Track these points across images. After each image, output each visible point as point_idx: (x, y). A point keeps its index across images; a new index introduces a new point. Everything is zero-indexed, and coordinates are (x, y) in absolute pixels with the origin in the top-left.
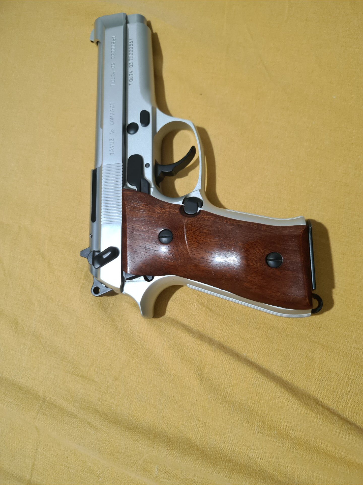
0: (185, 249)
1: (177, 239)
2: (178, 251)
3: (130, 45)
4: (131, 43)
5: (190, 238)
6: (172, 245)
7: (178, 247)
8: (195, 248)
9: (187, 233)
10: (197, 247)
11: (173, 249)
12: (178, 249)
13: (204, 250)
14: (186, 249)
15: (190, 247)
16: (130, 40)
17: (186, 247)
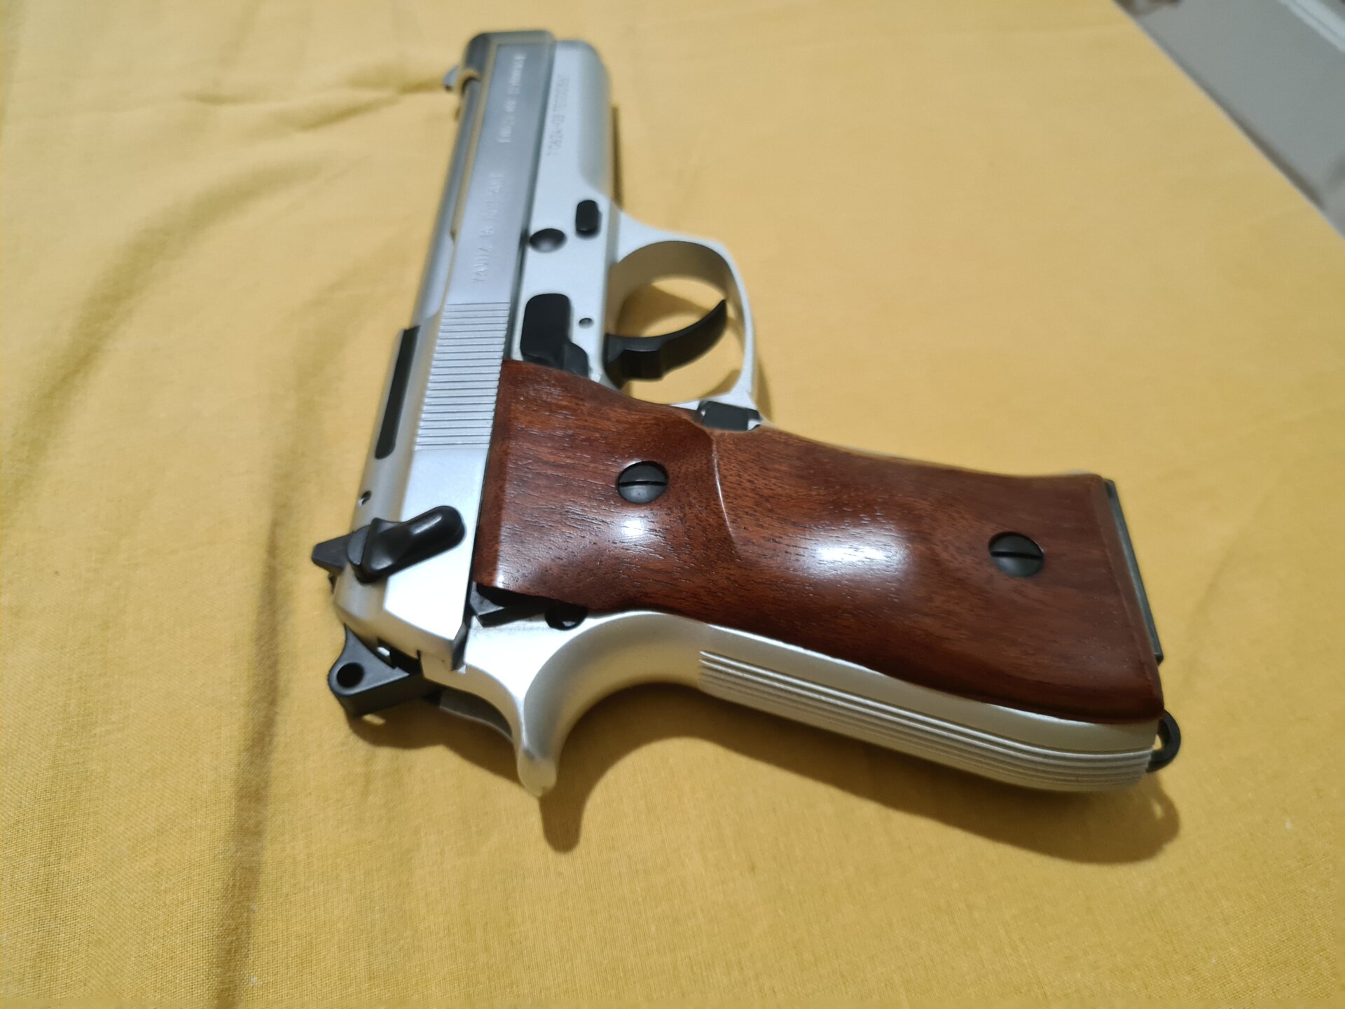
0: (714, 512)
1: (683, 484)
2: (686, 522)
5: (730, 477)
6: (665, 504)
7: (687, 508)
8: (747, 510)
9: (721, 463)
10: (755, 507)
11: (666, 517)
12: (685, 515)
13: (777, 516)
14: (716, 510)
15: (729, 502)
17: (717, 505)
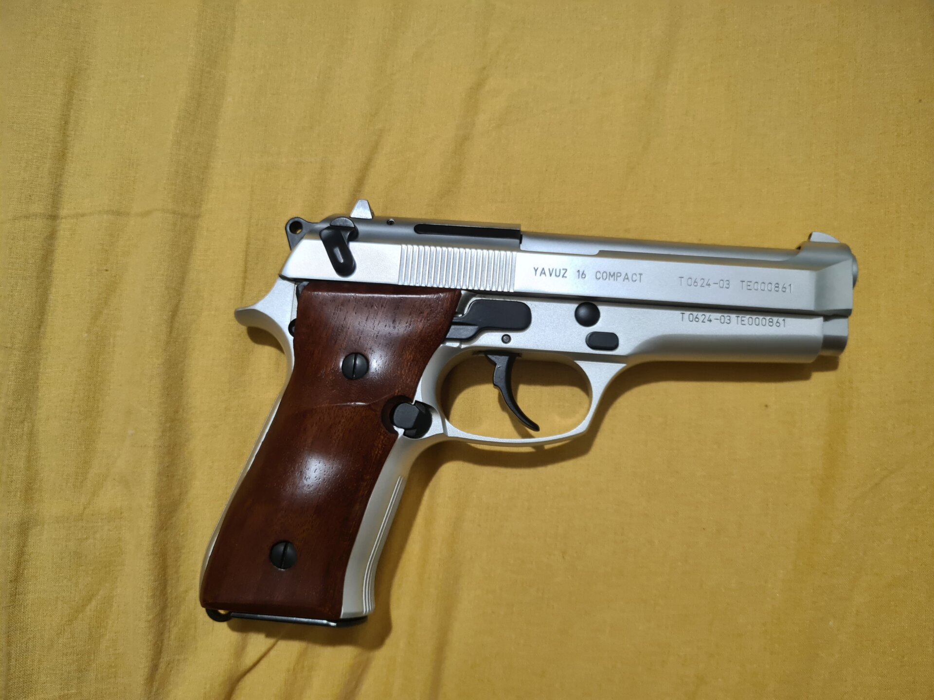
3: (771, 320)
4: (777, 322)
16: (784, 320)
